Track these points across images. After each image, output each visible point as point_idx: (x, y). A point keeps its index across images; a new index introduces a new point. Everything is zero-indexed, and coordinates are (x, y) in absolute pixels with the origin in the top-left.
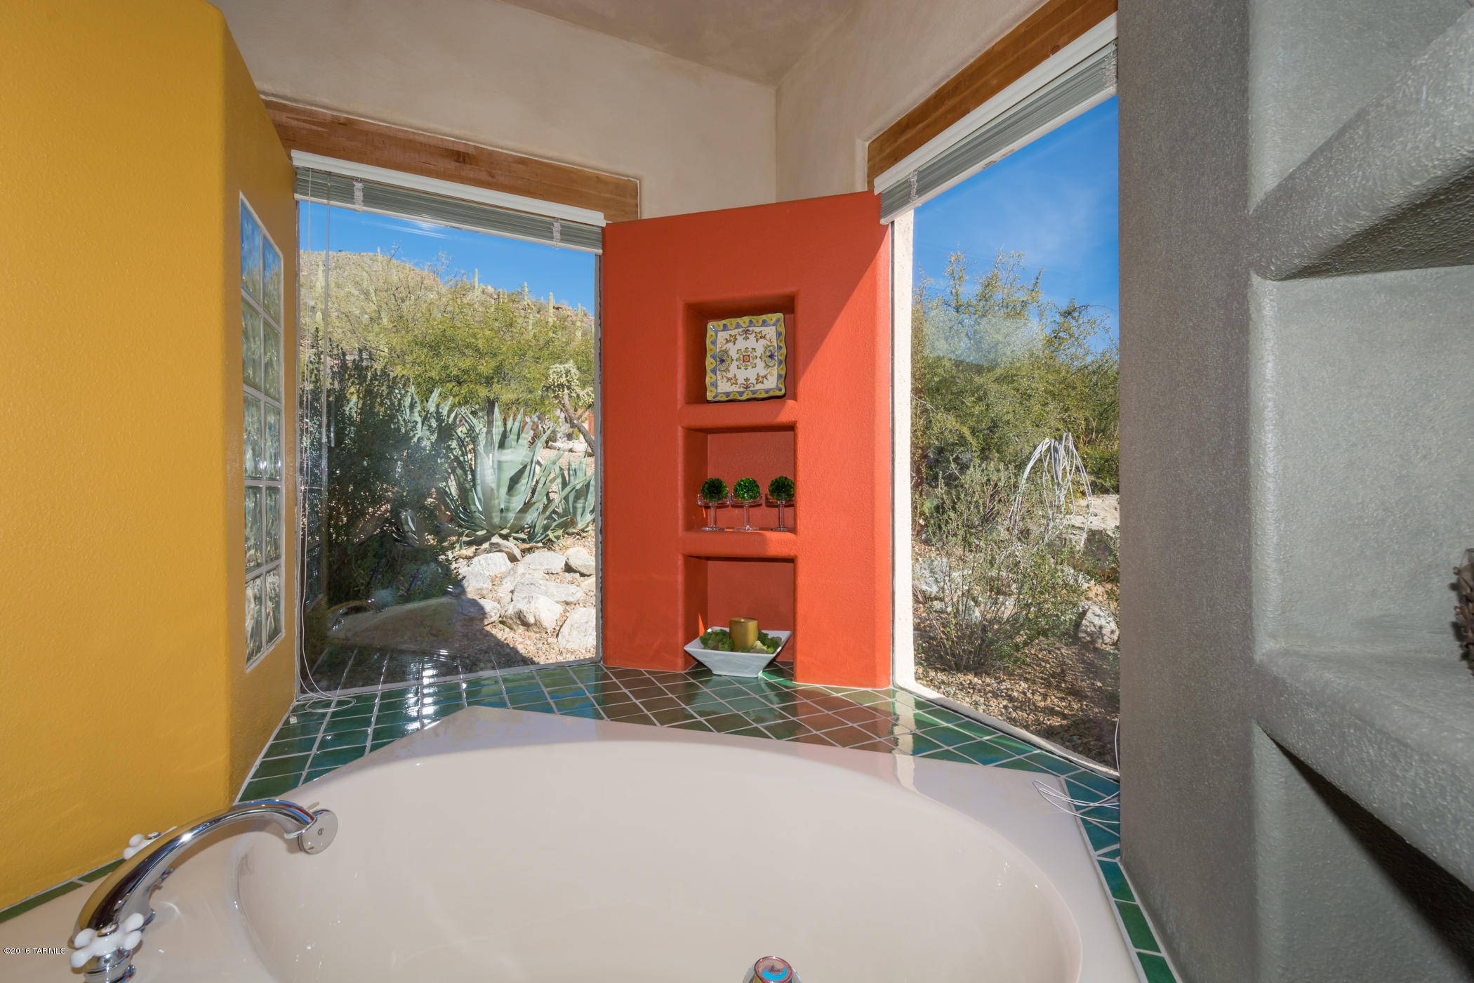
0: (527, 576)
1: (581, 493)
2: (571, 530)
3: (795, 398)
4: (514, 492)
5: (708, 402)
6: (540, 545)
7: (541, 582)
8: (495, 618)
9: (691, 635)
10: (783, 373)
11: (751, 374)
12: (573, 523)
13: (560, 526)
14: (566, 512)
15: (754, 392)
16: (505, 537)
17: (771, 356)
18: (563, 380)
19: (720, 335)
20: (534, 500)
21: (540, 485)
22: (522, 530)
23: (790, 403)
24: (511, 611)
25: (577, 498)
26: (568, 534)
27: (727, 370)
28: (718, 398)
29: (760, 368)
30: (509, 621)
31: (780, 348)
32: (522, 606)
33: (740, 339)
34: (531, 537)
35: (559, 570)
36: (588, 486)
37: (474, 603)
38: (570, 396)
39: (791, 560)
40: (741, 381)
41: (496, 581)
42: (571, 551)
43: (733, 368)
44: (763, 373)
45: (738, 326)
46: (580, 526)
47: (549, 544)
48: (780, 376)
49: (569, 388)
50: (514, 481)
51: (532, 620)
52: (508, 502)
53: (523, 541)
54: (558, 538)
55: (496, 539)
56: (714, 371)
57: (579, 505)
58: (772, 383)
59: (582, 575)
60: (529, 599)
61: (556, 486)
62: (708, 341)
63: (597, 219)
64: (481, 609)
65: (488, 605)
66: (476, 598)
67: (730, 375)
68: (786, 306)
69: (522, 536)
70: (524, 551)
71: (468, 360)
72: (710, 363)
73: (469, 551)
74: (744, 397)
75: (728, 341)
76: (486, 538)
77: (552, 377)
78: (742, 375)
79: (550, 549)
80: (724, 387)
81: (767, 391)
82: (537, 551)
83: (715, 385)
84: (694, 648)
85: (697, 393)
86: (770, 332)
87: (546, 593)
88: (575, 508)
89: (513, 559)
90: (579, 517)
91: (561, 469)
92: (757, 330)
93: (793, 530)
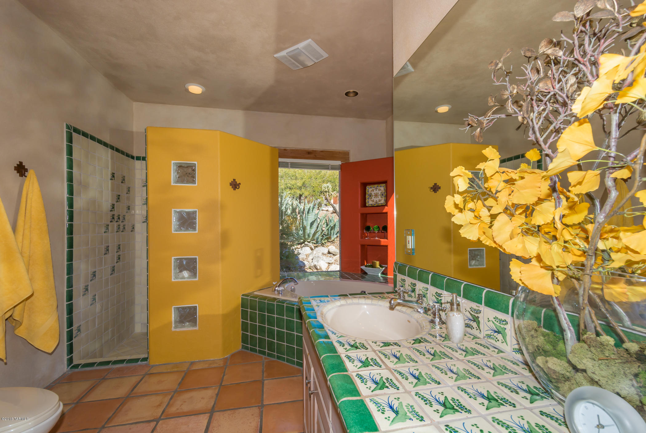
0: (317, 254)
1: (333, 228)
2: (329, 240)
3: (387, 206)
4: (312, 228)
5: (367, 207)
6: (320, 245)
7: (321, 256)
8: (308, 267)
9: (363, 264)
10: (385, 199)
11: (377, 199)
12: (330, 238)
13: (326, 239)
14: (328, 234)
15: (378, 204)
16: (309, 242)
17: (382, 195)
18: (326, 190)
19: (370, 190)
20: (318, 230)
21: (320, 225)
22: (314, 240)
23: (386, 207)
24: (312, 265)
25: (331, 230)
26: (328, 241)
27: (371, 198)
28: (369, 206)
29: (380, 198)
30: (312, 268)
31: (385, 193)
32: (316, 263)
33: (375, 190)
34: (317, 242)
35: (326, 253)
36: (335, 225)
37: (302, 262)
38: (329, 195)
39: (387, 246)
40: (375, 201)
41: (307, 256)
42: (330, 247)
43: (373, 198)
44: (380, 199)
45: (374, 187)
46: (332, 239)
47: (323, 245)
48: (384, 200)
49: (328, 192)
50: (312, 224)
51: (319, 268)
52: (310, 231)
53: (315, 243)
54: (325, 243)
55: (306, 243)
56: (368, 199)
57: (332, 232)
58: (383, 202)
59: (334, 255)
60: (318, 261)
61: (325, 226)
62: (367, 191)
63: (339, 163)
64: (304, 264)
65: (306, 263)
66: (302, 261)
67: (372, 200)
68: (385, 182)
69: (314, 242)
70: (315, 247)
71: (293, 181)
72: (367, 196)
73: (299, 246)
74: (376, 205)
75: (372, 191)
76: (304, 242)
77: (323, 188)
78: (375, 200)
79: (323, 246)
80: (371, 203)
81: (381, 204)
82: (319, 248)
83: (368, 202)
84: (363, 267)
85: (364, 205)
86: (382, 189)
87: (323, 260)
88: (331, 233)
89: (312, 249)
90: (332, 236)
91: (326, 220)
92: (379, 188)
93: (387, 239)
